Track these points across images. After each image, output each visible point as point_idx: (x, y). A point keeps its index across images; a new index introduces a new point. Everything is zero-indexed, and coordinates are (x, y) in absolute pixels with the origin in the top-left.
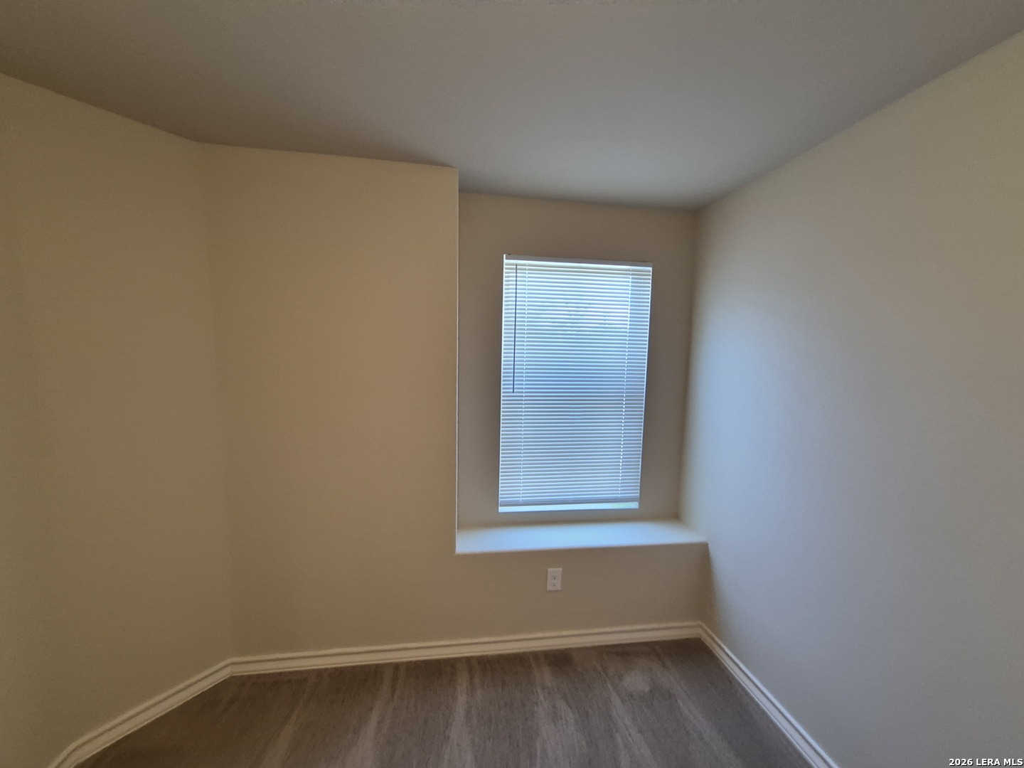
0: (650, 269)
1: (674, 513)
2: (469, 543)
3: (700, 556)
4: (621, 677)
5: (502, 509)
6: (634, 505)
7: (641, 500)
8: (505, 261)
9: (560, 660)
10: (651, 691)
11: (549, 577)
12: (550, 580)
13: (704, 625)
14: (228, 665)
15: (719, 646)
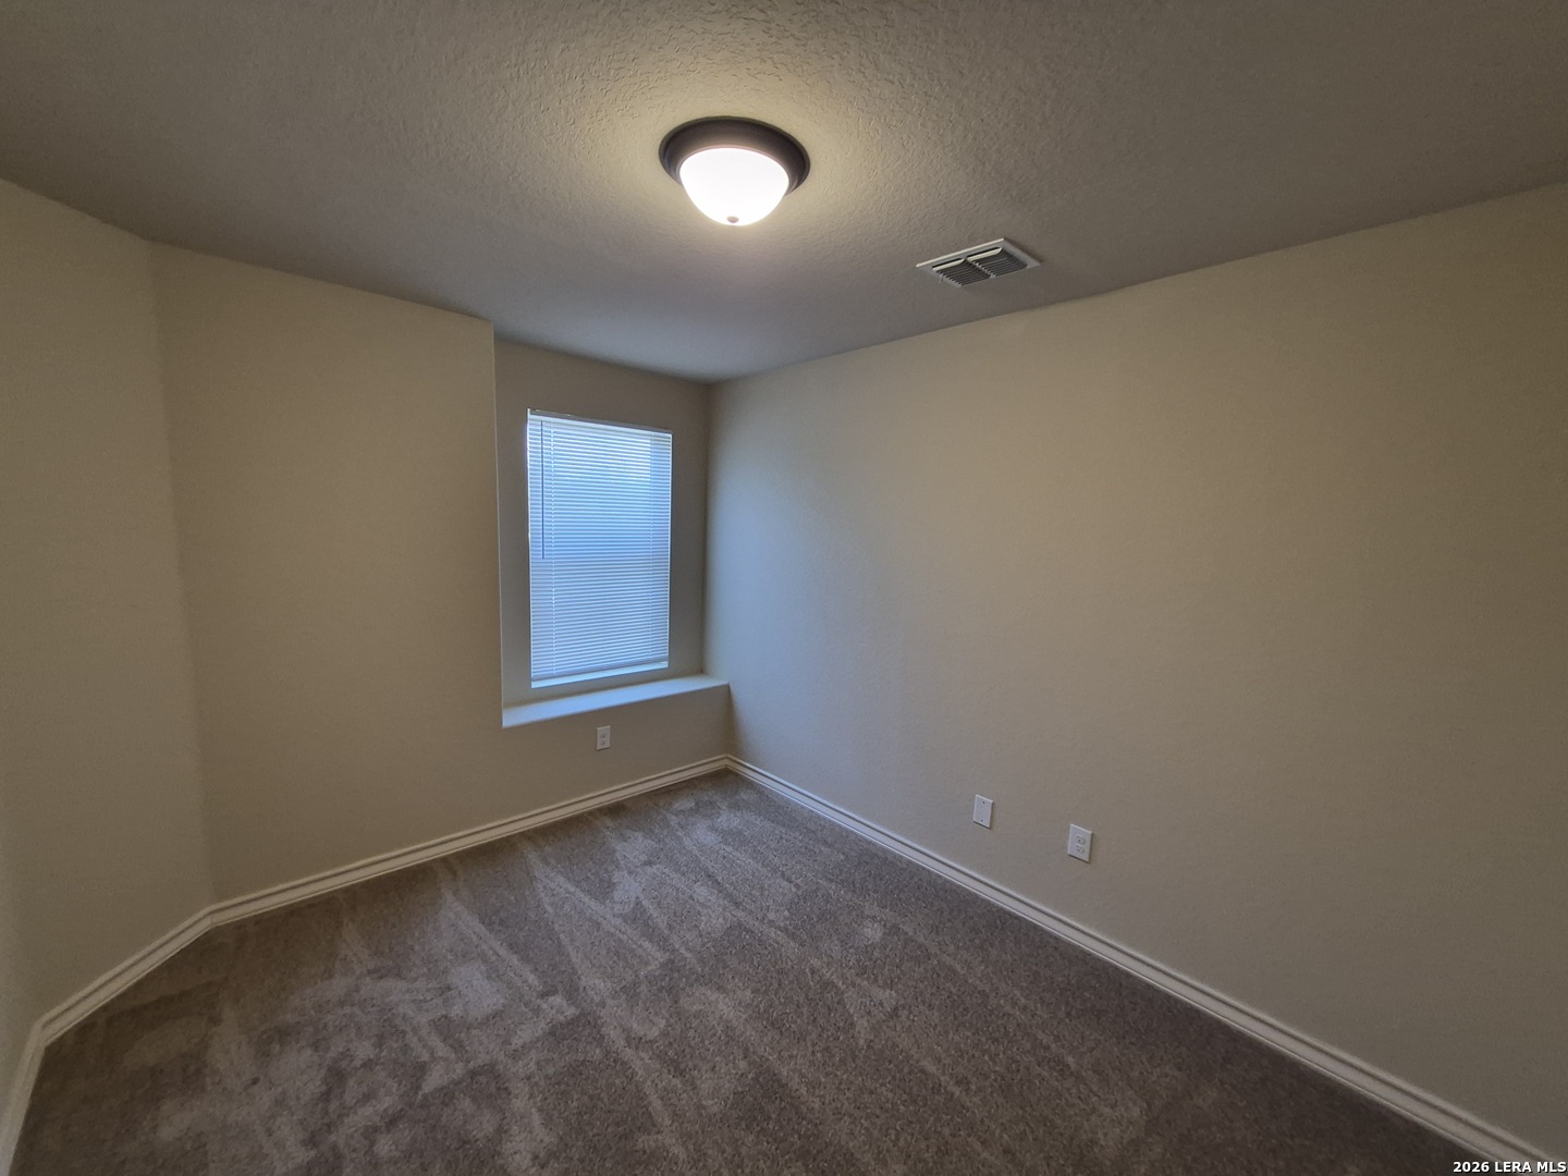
0: (670, 436)
1: (700, 670)
2: (513, 718)
3: (725, 694)
4: (671, 804)
5: (535, 685)
6: (664, 665)
7: (670, 659)
8: (529, 416)
9: (616, 810)
10: (697, 804)
11: (599, 737)
12: (599, 740)
13: (729, 756)
14: (205, 916)
15: (746, 767)
